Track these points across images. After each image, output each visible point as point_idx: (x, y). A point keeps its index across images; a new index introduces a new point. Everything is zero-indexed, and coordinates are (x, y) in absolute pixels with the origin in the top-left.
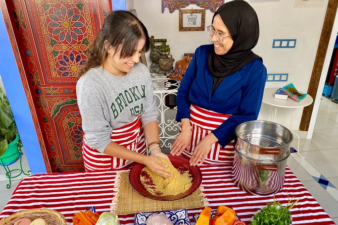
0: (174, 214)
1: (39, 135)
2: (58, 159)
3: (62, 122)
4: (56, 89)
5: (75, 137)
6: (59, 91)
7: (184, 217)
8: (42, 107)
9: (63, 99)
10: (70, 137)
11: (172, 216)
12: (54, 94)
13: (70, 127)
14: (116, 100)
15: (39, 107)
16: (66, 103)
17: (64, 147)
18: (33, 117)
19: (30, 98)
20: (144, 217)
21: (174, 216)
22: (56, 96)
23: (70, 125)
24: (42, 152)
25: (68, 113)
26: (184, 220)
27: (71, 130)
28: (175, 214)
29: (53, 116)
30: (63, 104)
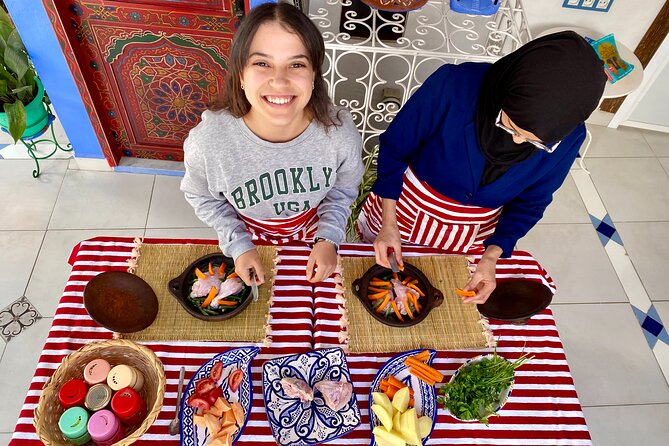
0: (322, 357)
1: (84, 95)
2: (123, 133)
3: (128, 72)
4: (113, 9)
5: (156, 100)
6: (119, 14)
7: (339, 363)
8: (86, 42)
9: (128, 31)
10: (145, 99)
11: (319, 359)
12: (108, 19)
13: (145, 82)
14: (247, 184)
15: (80, 40)
16: (135, 39)
17: (135, 116)
18: (69, 62)
19: (58, 26)
20: (276, 366)
21: (324, 360)
22: (113, 22)
23: (144, 80)
24: (93, 124)
25: (139, 57)
26: (339, 366)
27: (147, 88)
28: (325, 357)
29: (109, 59)
30: (128, 40)
